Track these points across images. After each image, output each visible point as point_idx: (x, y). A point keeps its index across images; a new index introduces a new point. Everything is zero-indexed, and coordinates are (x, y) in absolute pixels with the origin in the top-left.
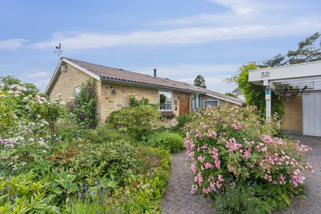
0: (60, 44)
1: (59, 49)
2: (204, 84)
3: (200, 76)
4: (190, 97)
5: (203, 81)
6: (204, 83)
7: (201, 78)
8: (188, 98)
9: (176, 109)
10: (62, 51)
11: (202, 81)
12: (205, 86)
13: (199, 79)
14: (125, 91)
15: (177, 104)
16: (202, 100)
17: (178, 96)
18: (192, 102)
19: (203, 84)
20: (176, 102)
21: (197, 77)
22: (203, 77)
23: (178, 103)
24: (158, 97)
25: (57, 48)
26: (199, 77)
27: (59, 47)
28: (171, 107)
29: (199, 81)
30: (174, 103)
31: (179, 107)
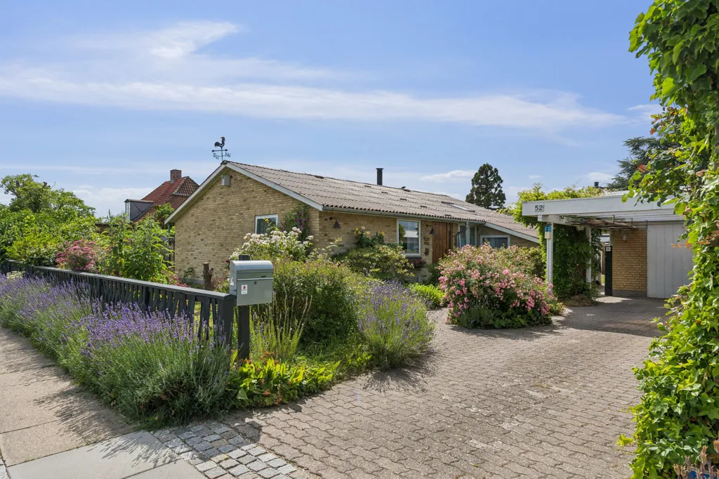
0: (223, 139)
1: (222, 147)
2: (499, 189)
3: (490, 167)
4: (454, 231)
5: (495, 181)
6: (499, 186)
7: (492, 173)
8: (450, 232)
9: (427, 253)
10: (226, 150)
11: (494, 179)
12: (504, 195)
13: (487, 174)
14: (348, 224)
15: (428, 244)
16: (479, 236)
17: (430, 229)
18: (456, 239)
19: (496, 190)
20: (426, 240)
21: (481, 167)
22: (496, 170)
23: (431, 242)
24: (396, 231)
25: (217, 144)
26: (485, 169)
27: (221, 143)
28: (418, 249)
29: (486, 181)
30: (423, 241)
31: (431, 249)
